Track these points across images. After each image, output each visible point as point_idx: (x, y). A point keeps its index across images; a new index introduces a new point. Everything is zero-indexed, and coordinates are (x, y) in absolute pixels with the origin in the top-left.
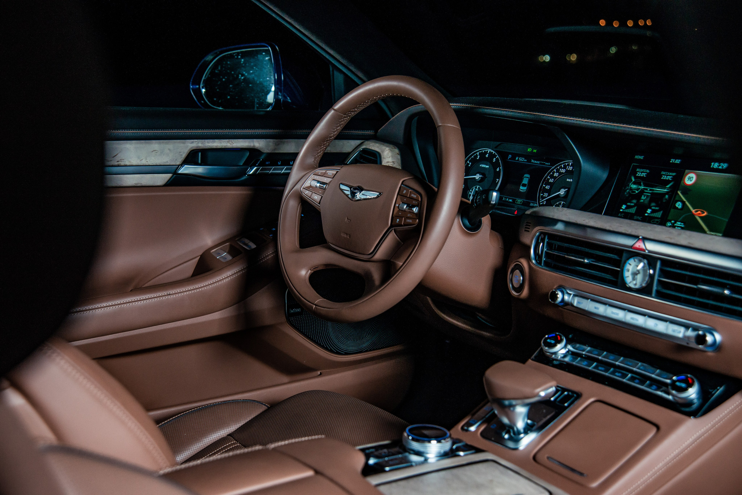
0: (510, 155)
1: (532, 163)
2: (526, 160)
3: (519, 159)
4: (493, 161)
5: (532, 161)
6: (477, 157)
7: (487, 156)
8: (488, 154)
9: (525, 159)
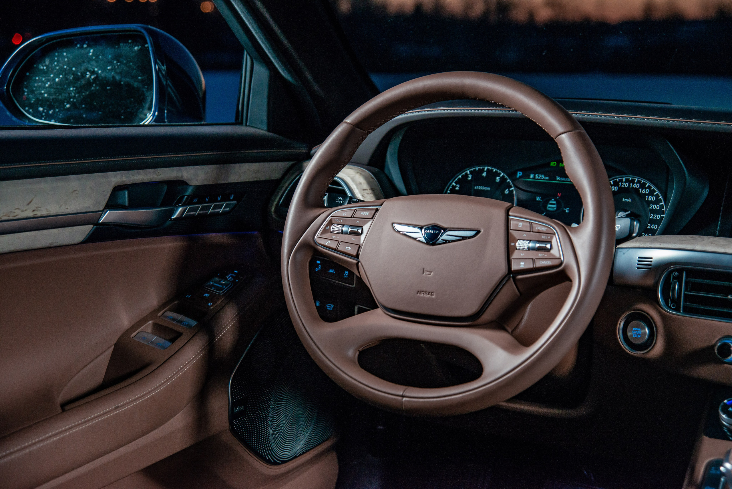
0: (519, 172)
1: (558, 181)
2: (547, 178)
3: (535, 177)
4: (497, 181)
5: (558, 178)
6: (468, 177)
7: (484, 174)
8: (485, 173)
9: (545, 176)
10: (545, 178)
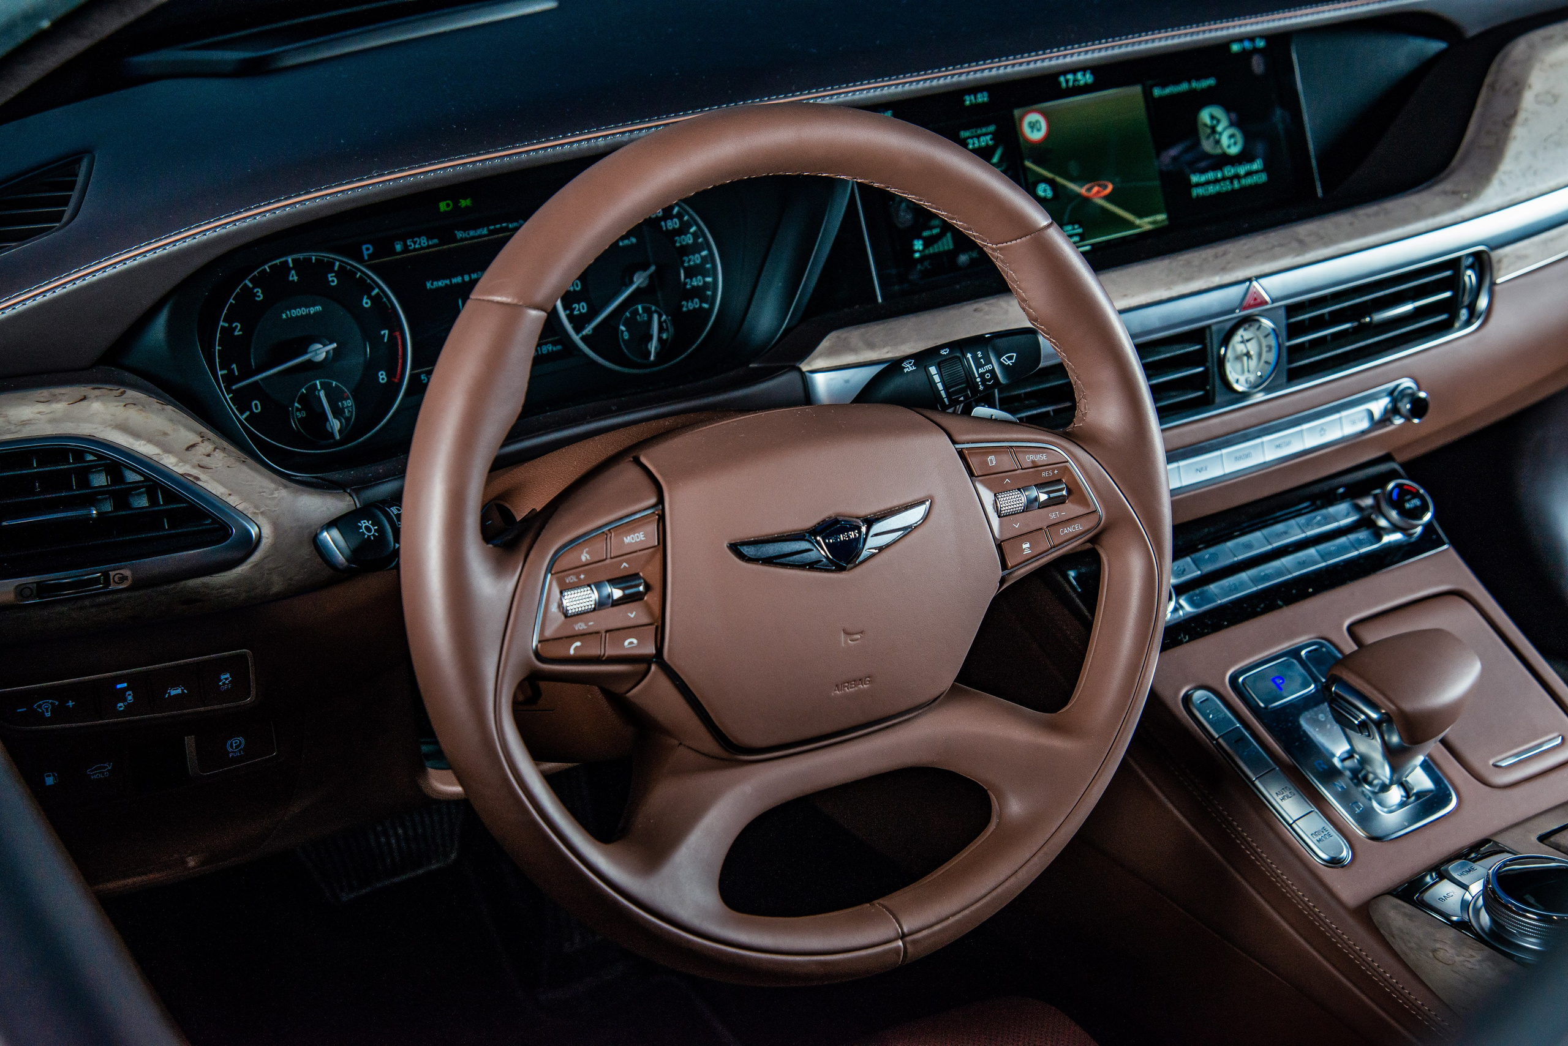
0: (364, 247)
1: (462, 240)
2: (436, 241)
3: (406, 246)
4: (332, 284)
5: (460, 234)
6: (255, 295)
7: (293, 277)
8: (293, 272)
9: (429, 238)
10: (430, 243)
